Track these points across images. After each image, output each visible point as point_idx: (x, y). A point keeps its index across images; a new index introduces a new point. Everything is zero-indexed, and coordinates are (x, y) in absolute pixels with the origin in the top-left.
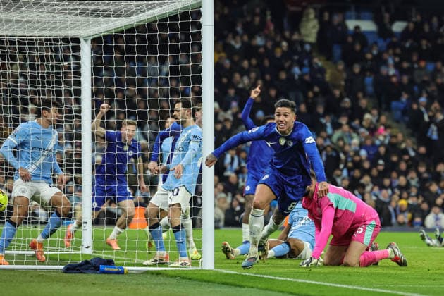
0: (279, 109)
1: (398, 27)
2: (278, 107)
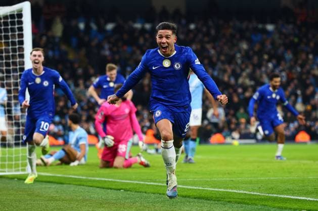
0: (161, 32)
1: (110, 27)
2: (159, 29)
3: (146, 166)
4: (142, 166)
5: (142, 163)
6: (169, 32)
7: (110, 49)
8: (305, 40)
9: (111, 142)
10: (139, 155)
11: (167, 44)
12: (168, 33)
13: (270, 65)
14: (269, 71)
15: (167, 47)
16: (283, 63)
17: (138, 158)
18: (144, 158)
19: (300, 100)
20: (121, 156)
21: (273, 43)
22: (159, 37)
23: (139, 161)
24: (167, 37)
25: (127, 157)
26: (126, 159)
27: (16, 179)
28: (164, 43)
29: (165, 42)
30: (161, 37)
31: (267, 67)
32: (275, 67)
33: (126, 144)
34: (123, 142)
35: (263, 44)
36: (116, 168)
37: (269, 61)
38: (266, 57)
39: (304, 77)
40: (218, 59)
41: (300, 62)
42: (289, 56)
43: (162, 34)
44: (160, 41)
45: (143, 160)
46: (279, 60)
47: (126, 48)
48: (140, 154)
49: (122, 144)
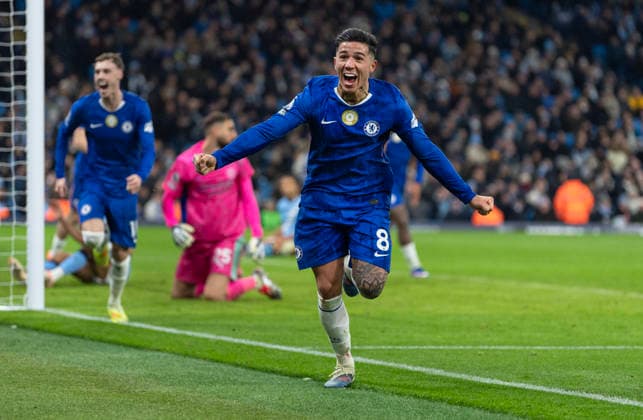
3: (275, 296)
4: (264, 297)
5: (264, 290)
6: (363, 48)
7: (96, 25)
8: (480, 18)
9: (186, 238)
10: (257, 272)
11: (355, 72)
12: (359, 49)
13: (416, 66)
14: (413, 77)
15: (355, 78)
16: (439, 62)
17: (255, 278)
18: (269, 278)
19: (476, 139)
20: (221, 273)
21: (418, 22)
22: (341, 57)
23: (259, 285)
24: (358, 58)
25: (234, 276)
26: (232, 282)
27: (14, 327)
28: (349, 69)
29: (352, 66)
30: (345, 57)
31: (408, 68)
32: (425, 69)
33: (232, 248)
34: (226, 242)
35: (398, 23)
36: (210, 299)
37: (412, 56)
38: (405, 49)
39: (482, 92)
40: (311, 51)
41: (473, 61)
42: (450, 48)
43: (347, 50)
44: (343, 63)
45: (267, 282)
46: (432, 55)
47: (126, 22)
48: (261, 269)
49: (223, 247)
